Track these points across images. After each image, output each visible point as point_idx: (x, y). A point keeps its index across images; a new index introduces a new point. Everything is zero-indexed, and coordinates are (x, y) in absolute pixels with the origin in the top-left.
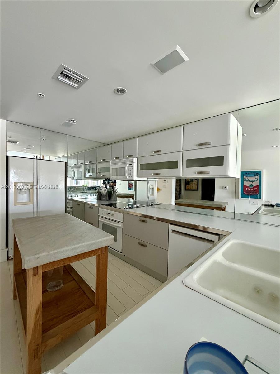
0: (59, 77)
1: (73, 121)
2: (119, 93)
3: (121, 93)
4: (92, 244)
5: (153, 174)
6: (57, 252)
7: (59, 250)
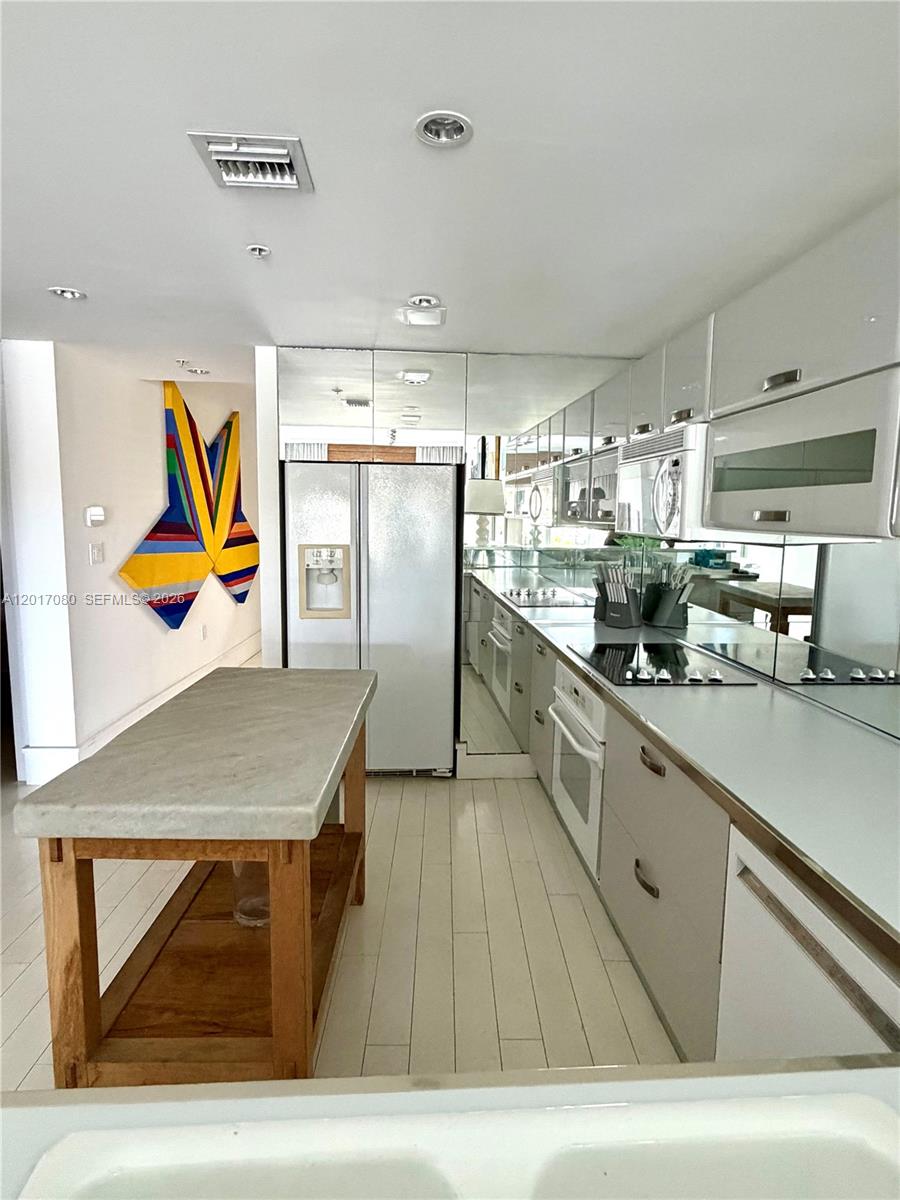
0: (225, 178)
1: (428, 301)
2: (444, 139)
3: (448, 136)
4: (217, 818)
5: (757, 515)
6: (95, 812)
7: (99, 808)
